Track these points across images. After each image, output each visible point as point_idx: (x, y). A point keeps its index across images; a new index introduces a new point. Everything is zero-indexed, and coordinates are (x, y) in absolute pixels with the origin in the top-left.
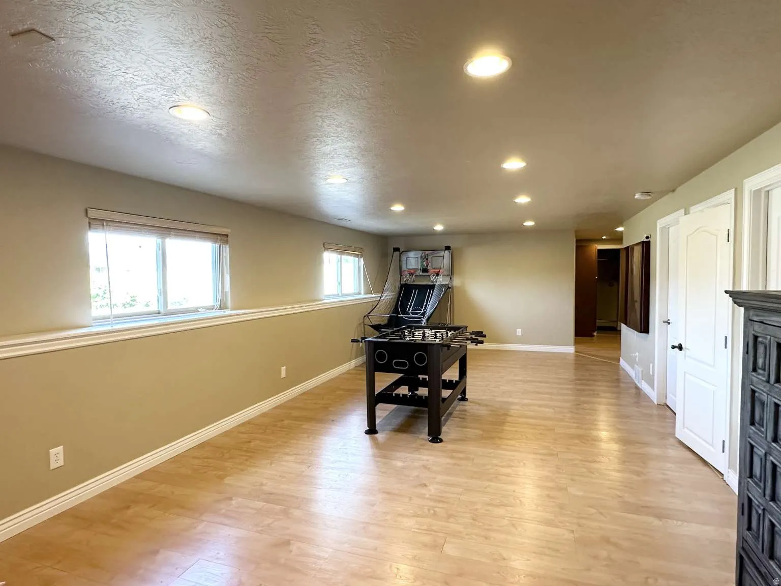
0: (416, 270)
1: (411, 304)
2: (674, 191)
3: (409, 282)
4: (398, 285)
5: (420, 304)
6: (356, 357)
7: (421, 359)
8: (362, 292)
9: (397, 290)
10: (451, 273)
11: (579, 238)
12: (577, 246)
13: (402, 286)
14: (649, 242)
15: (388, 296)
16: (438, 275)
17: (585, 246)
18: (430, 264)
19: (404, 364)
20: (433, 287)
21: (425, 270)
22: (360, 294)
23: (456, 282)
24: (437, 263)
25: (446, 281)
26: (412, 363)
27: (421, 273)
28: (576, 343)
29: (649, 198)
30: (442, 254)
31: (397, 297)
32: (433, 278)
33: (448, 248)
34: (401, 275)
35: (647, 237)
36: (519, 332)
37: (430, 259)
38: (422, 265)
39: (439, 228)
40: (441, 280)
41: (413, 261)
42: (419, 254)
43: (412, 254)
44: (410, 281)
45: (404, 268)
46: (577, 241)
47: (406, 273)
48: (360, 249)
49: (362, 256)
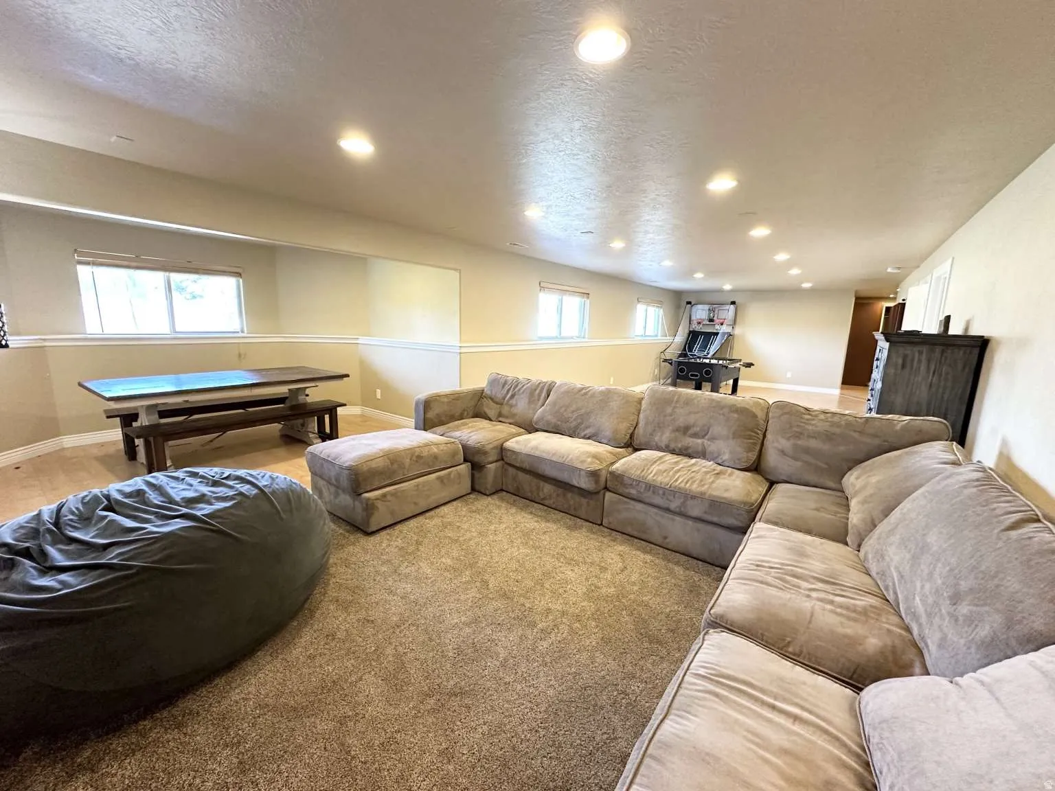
0: (704, 320)
1: (697, 347)
2: (918, 267)
3: (696, 330)
4: (687, 331)
5: (704, 347)
6: (653, 381)
7: (708, 373)
8: (659, 334)
9: (686, 335)
10: (734, 323)
11: (858, 295)
12: (856, 304)
13: (690, 332)
14: (905, 304)
15: (680, 338)
16: (722, 324)
17: (873, 303)
18: (716, 316)
19: (697, 376)
20: (717, 334)
21: (711, 320)
22: (657, 336)
23: (738, 331)
24: (723, 315)
25: (729, 330)
26: (702, 374)
27: (708, 323)
28: (842, 388)
29: (899, 271)
30: (727, 307)
31: (685, 340)
32: (717, 327)
33: (733, 303)
34: (690, 323)
35: (904, 300)
36: (789, 375)
37: (716, 312)
38: (709, 316)
39: (727, 287)
40: (725, 329)
41: (700, 313)
42: (707, 307)
43: (700, 307)
44: (698, 328)
45: (693, 318)
46: (857, 298)
47: (695, 322)
48: (660, 302)
49: (661, 307)
